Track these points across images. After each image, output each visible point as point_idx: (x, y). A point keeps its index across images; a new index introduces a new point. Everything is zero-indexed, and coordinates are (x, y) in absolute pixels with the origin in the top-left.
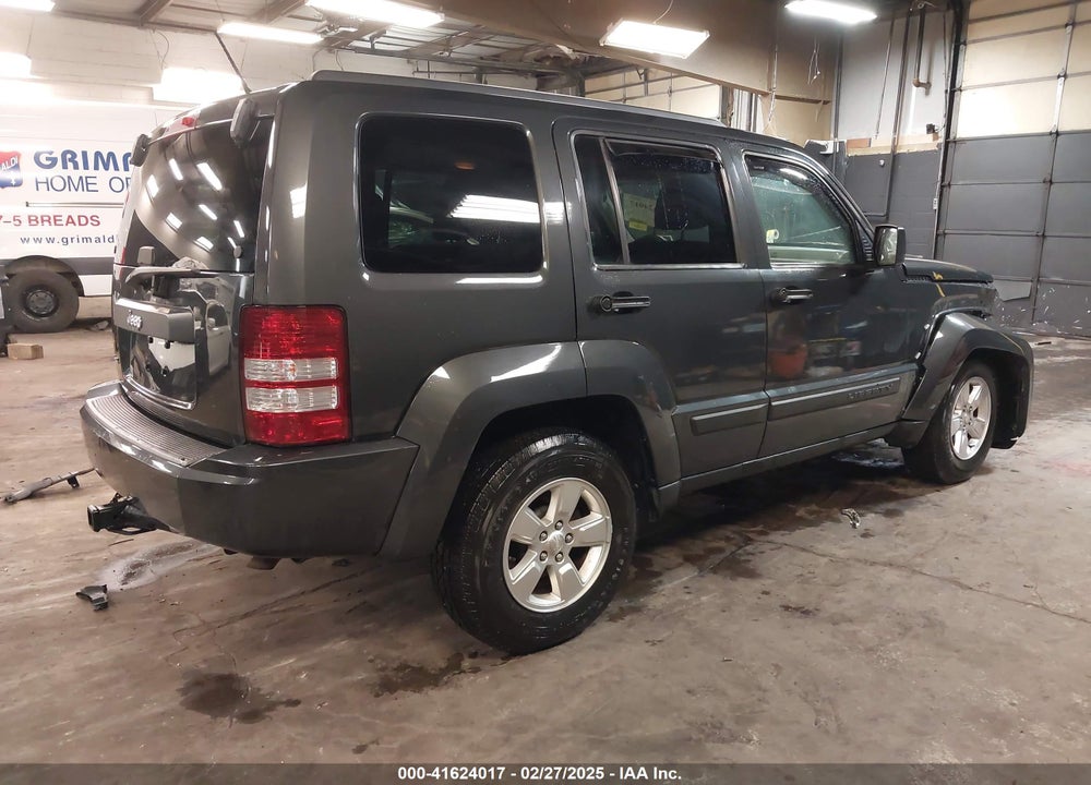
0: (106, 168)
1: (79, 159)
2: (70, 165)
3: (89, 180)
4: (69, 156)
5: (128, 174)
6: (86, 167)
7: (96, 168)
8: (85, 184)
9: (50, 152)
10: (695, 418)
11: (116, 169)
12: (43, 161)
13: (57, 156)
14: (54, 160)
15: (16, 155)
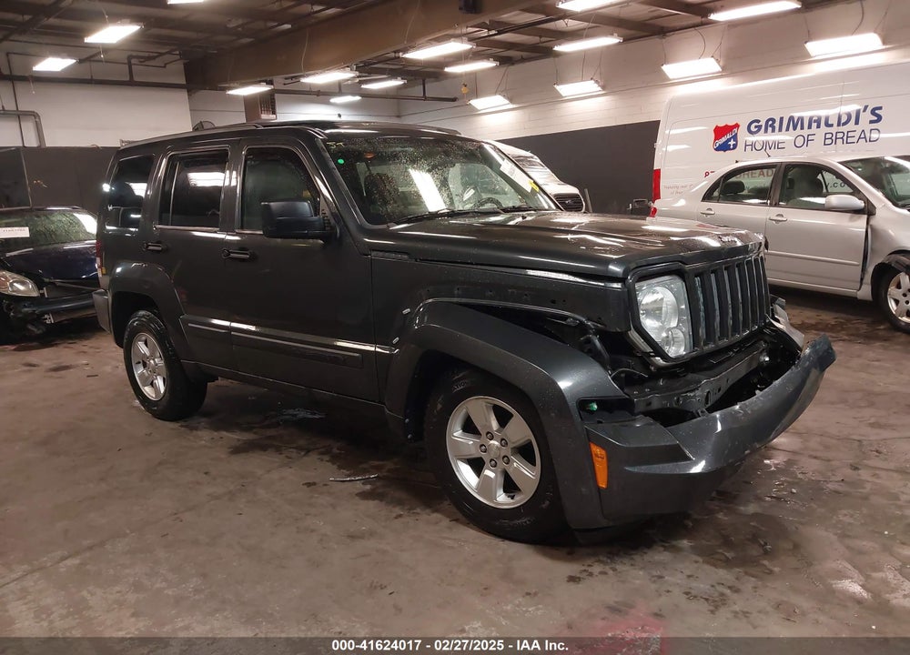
0: (795, 128)
1: (777, 124)
2: (770, 129)
4: (771, 122)
5: (810, 132)
6: (780, 130)
7: (788, 130)
8: (777, 143)
9: (758, 121)
10: (190, 325)
11: (802, 128)
12: (753, 129)
13: (763, 123)
14: (760, 127)
15: (737, 126)
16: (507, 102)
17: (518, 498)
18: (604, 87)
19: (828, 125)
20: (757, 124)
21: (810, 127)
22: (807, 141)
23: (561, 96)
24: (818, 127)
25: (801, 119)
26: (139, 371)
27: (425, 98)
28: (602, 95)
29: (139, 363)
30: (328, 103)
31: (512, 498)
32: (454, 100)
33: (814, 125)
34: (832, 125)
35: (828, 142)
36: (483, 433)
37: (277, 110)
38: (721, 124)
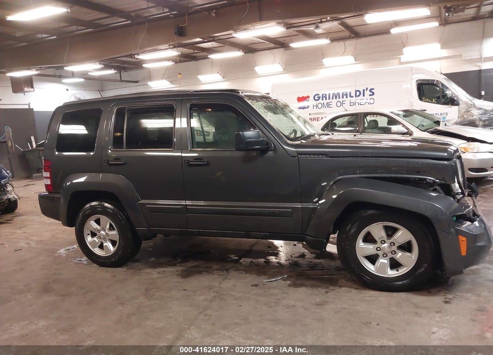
0: (336, 98)
1: (327, 97)
2: (324, 98)
3: (330, 104)
4: (324, 95)
5: (343, 100)
6: (329, 99)
7: (333, 99)
8: (328, 105)
9: (319, 95)
10: (147, 206)
11: (339, 98)
12: (316, 98)
13: (321, 95)
14: (319, 98)
15: (308, 97)
16: (169, 83)
17: (400, 271)
18: (224, 77)
19: (351, 96)
20: (317, 96)
21: (343, 98)
22: (342, 104)
23: (200, 81)
24: (347, 97)
25: (339, 94)
26: (89, 239)
27: (122, 81)
28: (223, 81)
29: (89, 234)
30: (60, 82)
31: (398, 271)
32: (137, 82)
33: (345, 97)
34: (353, 97)
35: (352, 104)
36: (379, 241)
37: (34, 86)
38: (301, 96)
